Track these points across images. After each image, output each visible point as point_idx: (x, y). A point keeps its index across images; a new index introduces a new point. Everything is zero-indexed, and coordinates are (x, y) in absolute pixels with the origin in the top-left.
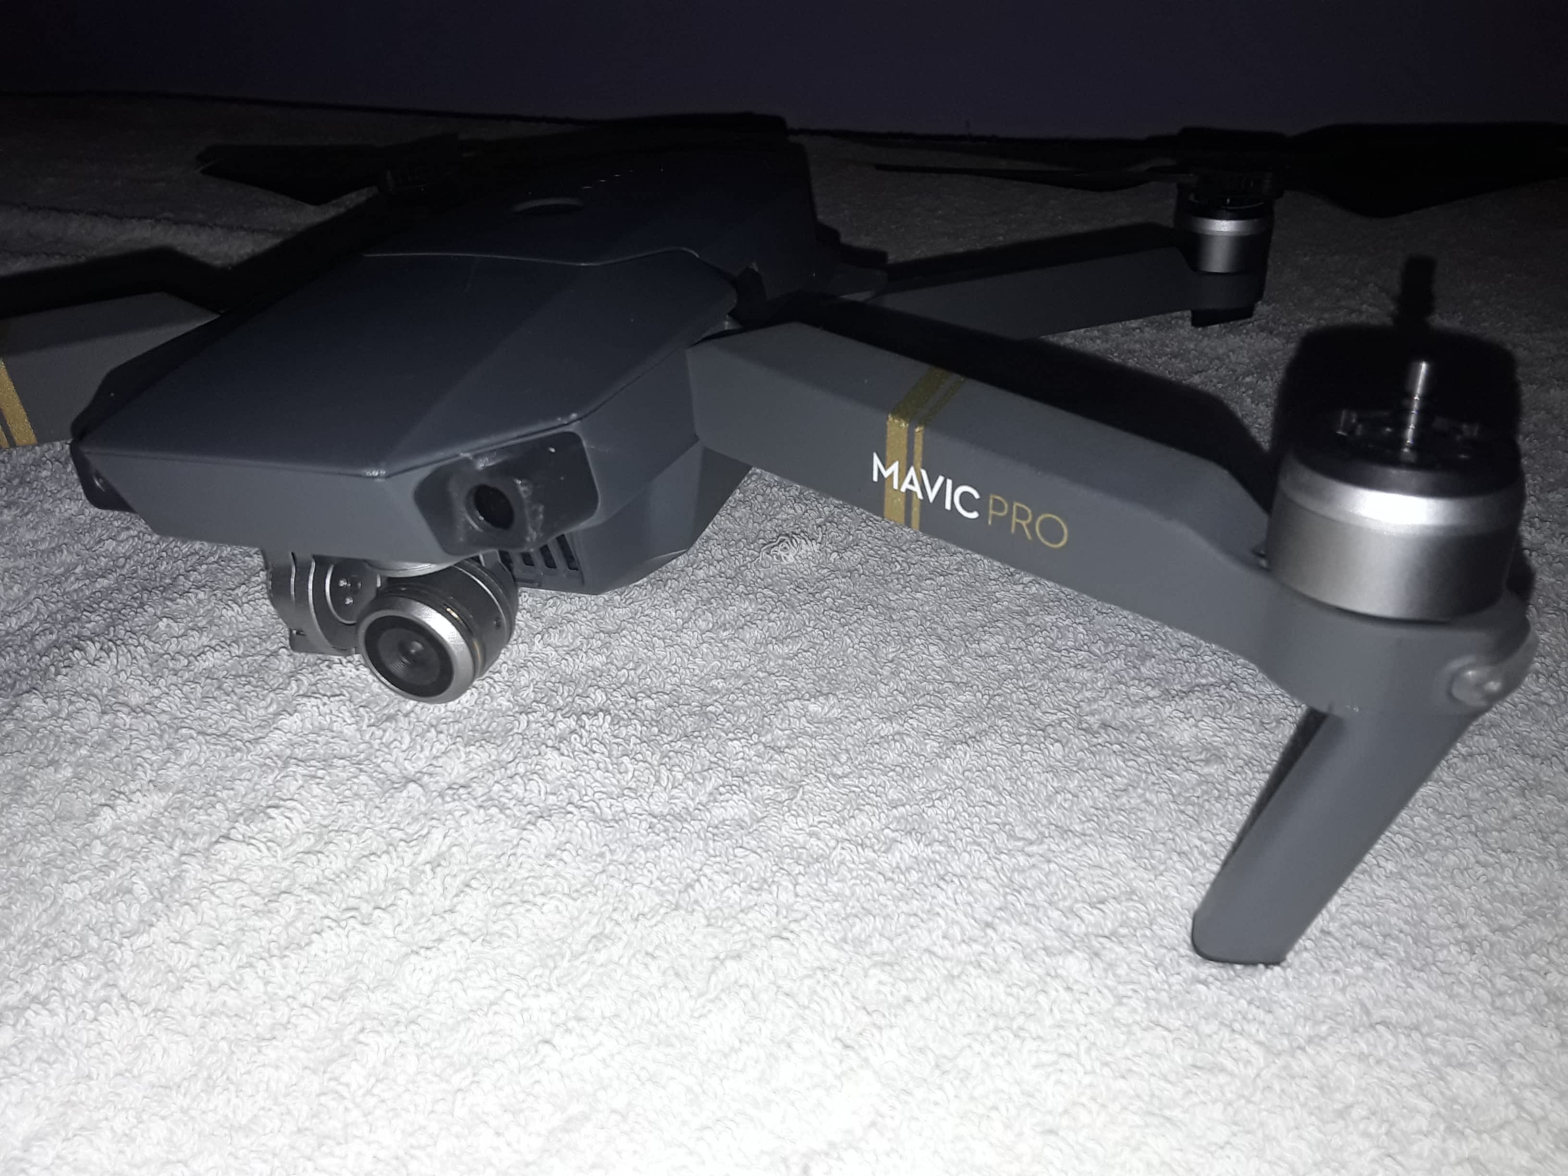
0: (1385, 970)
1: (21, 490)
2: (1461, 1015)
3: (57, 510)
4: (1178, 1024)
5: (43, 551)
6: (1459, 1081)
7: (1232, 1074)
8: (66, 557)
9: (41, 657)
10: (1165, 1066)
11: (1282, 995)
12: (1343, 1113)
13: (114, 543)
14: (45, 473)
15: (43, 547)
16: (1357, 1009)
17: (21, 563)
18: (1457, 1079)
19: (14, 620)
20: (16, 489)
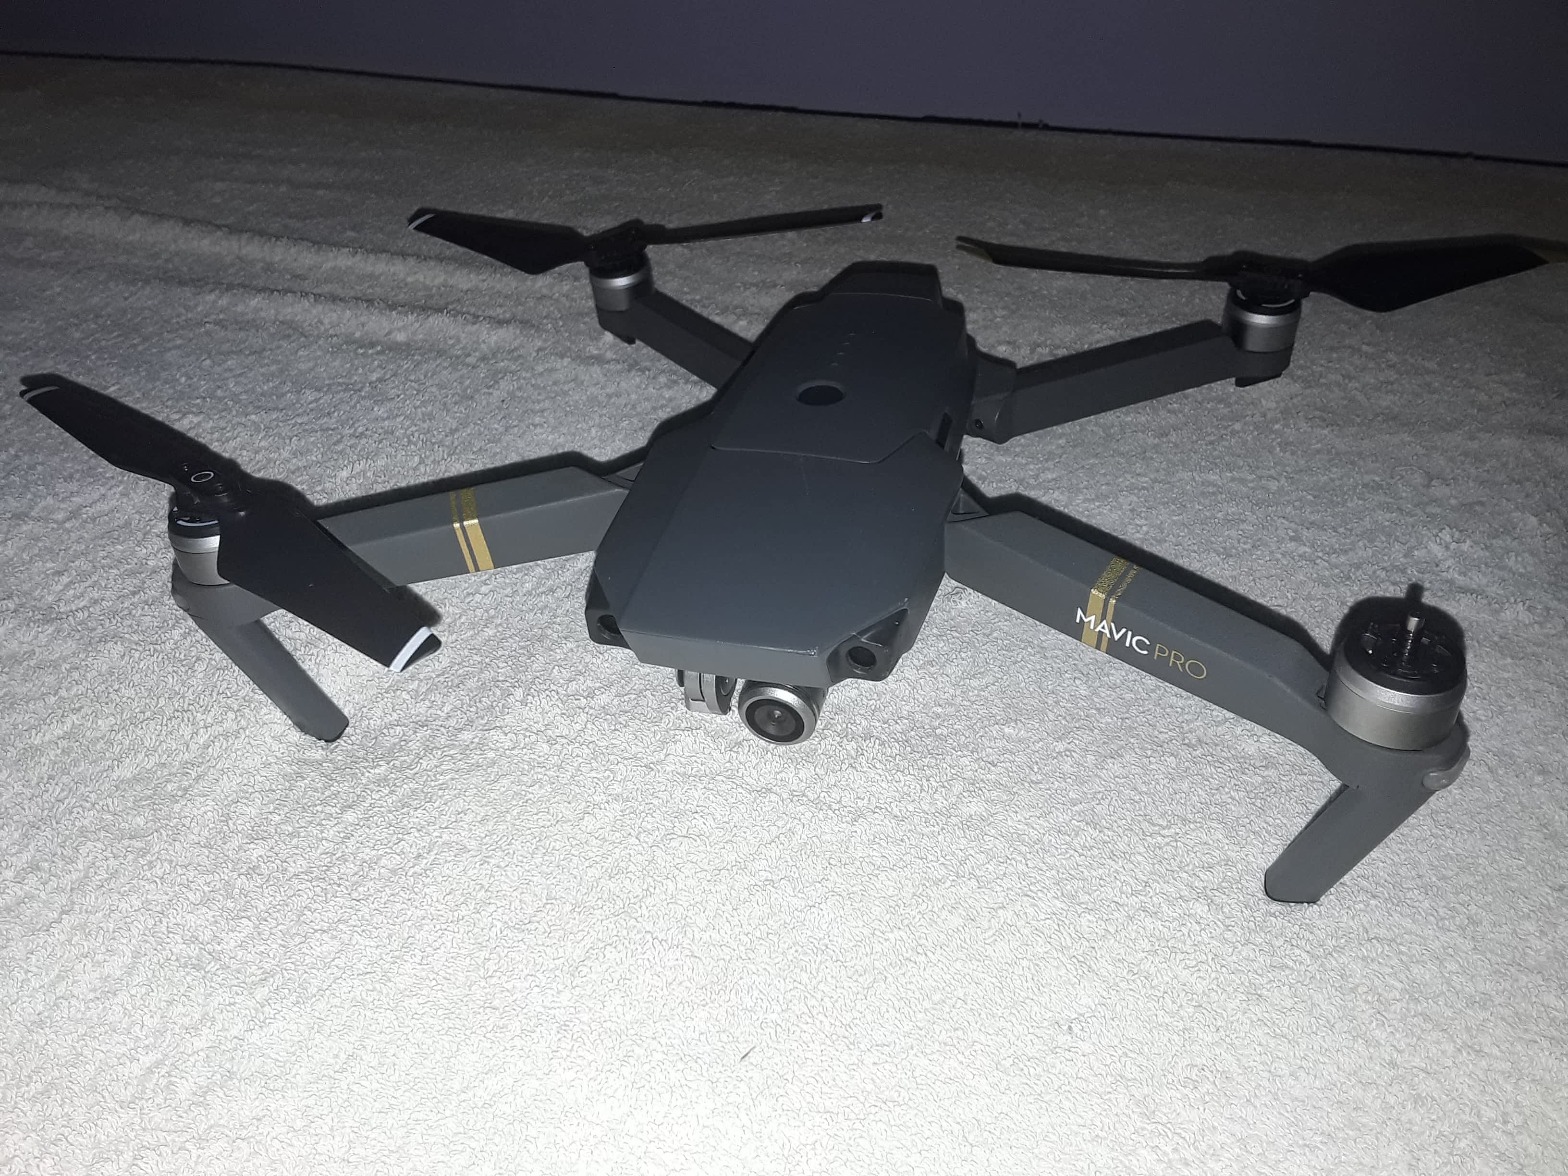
0: (1376, 906)
2: (1419, 932)
4: (1261, 940)
6: (1417, 970)
7: (1292, 969)
10: (1256, 965)
11: (1318, 922)
12: (1353, 990)
16: (1361, 929)
18: (1416, 970)
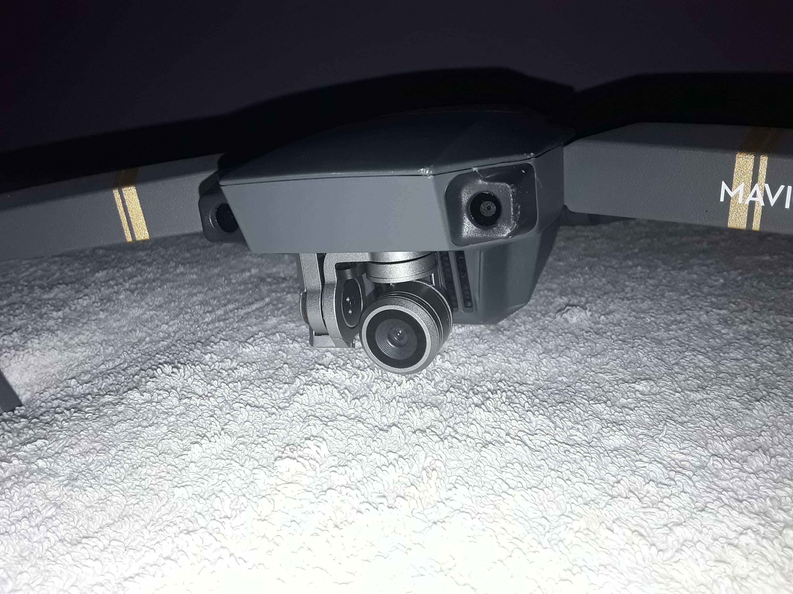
1: (108, 304)
3: (131, 312)
5: (125, 332)
8: (139, 334)
9: (134, 376)
13: (167, 326)
14: (122, 297)
15: (125, 329)
17: (112, 337)
19: (111, 363)
20: (105, 304)
